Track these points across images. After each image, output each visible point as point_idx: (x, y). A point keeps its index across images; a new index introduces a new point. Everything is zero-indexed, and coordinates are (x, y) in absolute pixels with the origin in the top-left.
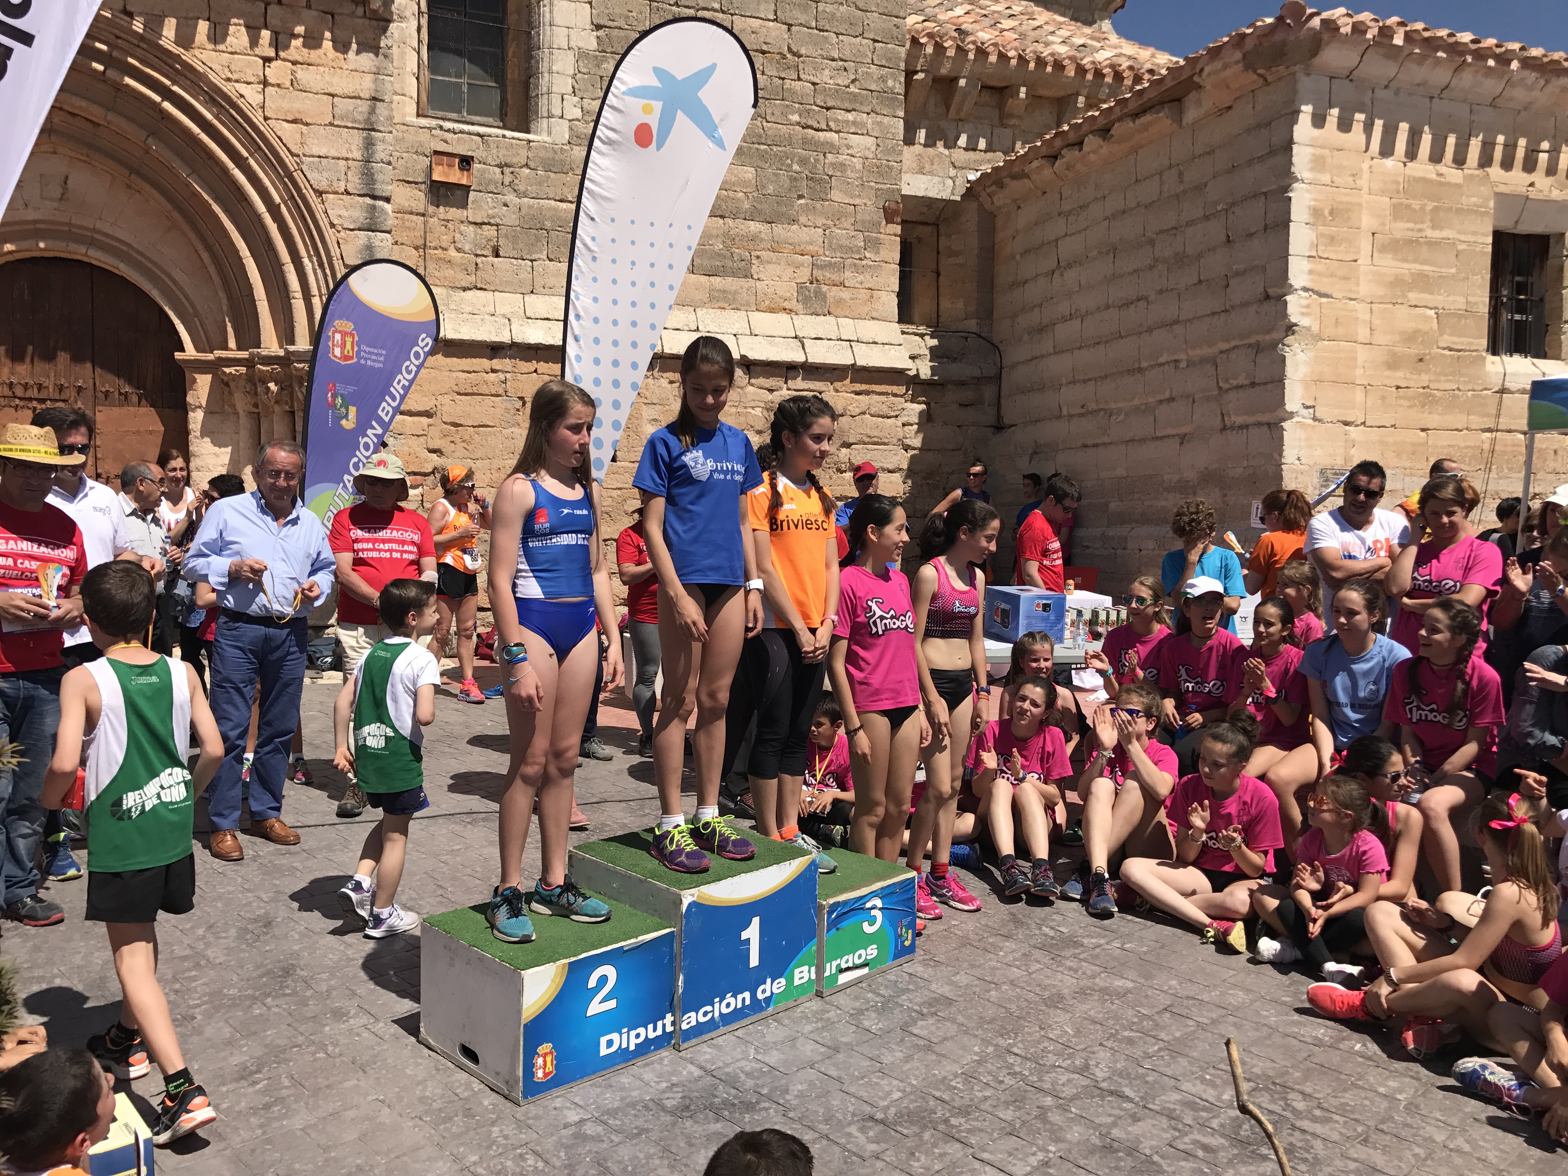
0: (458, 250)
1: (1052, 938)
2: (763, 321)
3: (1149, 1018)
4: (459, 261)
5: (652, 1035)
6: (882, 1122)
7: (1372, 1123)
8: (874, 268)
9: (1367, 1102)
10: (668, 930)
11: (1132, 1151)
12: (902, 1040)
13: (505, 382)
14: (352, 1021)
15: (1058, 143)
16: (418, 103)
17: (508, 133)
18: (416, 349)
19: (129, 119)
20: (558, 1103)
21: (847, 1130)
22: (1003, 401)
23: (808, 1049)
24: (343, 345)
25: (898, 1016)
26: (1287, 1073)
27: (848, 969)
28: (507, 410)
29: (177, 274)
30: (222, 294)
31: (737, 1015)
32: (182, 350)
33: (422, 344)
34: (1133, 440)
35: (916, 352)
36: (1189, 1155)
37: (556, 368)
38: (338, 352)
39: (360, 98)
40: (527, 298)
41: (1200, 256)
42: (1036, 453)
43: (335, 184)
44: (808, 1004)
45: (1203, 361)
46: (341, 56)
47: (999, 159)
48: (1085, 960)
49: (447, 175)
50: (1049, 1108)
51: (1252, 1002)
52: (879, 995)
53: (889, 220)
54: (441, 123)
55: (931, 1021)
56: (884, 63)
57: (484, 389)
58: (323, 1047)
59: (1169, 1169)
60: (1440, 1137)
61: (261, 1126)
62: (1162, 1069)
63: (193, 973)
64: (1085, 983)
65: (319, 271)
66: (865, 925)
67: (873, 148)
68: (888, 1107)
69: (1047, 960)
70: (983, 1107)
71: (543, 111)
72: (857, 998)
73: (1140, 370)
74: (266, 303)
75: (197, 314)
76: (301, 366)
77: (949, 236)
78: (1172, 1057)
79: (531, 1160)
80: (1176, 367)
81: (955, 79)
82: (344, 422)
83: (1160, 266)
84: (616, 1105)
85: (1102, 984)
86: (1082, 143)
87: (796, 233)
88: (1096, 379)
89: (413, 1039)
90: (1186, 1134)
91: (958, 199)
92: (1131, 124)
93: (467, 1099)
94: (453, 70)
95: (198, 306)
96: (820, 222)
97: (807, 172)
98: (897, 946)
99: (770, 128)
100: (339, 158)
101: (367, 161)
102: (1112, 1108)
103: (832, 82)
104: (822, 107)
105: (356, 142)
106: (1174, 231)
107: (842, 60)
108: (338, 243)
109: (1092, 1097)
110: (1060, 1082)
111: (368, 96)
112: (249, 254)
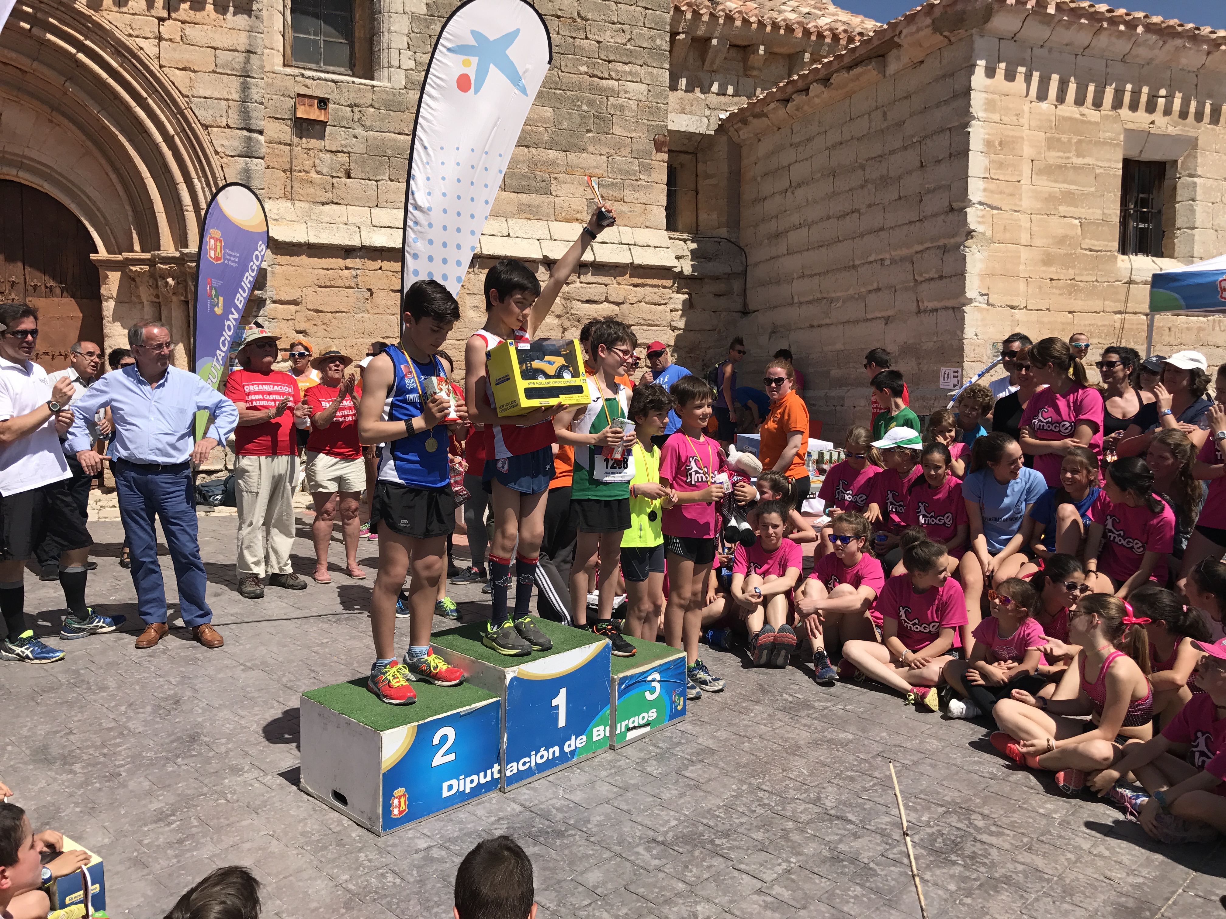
0: (318, 173)
1: (792, 702)
2: (560, 229)
3: (866, 761)
4: (318, 181)
5: (482, 781)
6: (662, 843)
7: (1034, 836)
8: (648, 187)
9: (1031, 821)
10: (494, 700)
11: (854, 860)
12: (677, 781)
13: (356, 277)
14: (246, 775)
15: (790, 89)
16: (284, 56)
17: (357, 80)
19: (51, 67)
20: (410, 834)
21: (636, 850)
22: (748, 293)
23: (604, 789)
25: (673, 763)
26: (970, 799)
27: (634, 728)
28: (358, 299)
29: (91, 192)
30: (128, 208)
31: (549, 764)
32: (97, 252)
34: (848, 322)
35: (680, 253)
36: (897, 862)
37: (398, 266)
39: (237, 51)
40: (373, 210)
41: (900, 178)
42: (774, 332)
43: (218, 120)
44: (603, 756)
45: (903, 259)
46: (221, 17)
47: (744, 102)
48: (816, 719)
49: (308, 113)
50: (791, 830)
51: (944, 748)
52: (658, 747)
53: (659, 150)
54: (303, 71)
55: (699, 766)
56: (653, 26)
57: (339, 283)
58: (223, 795)
59: (883, 873)
60: (1085, 844)
61: (176, 856)
62: (876, 799)
63: (118, 741)
64: (816, 736)
65: (206, 189)
66: (648, 694)
67: (645, 93)
68: (667, 832)
69: (786, 719)
70: (739, 830)
71: (384, 62)
72: (641, 750)
73: (854, 267)
74: (164, 215)
75: (107, 224)
76: (190, 264)
77: (705, 162)
78: (884, 790)
79: (390, 878)
80: (882, 265)
81: (709, 39)
83: (870, 186)
84: (456, 834)
85: (829, 736)
86: (808, 89)
87: (586, 160)
88: (820, 274)
89: (295, 788)
90: (895, 847)
91: (712, 133)
92: (846, 75)
93: (339, 833)
94: (311, 30)
95: (109, 217)
96: (604, 150)
97: (593, 112)
98: (671, 710)
99: (564, 77)
100: (221, 99)
101: (244, 102)
102: (838, 829)
103: (612, 41)
104: (605, 60)
105: (235, 86)
106: (880, 159)
107: (620, 23)
108: (222, 167)
109: (823, 821)
110: (799, 811)
111: (243, 50)
112: (149, 175)
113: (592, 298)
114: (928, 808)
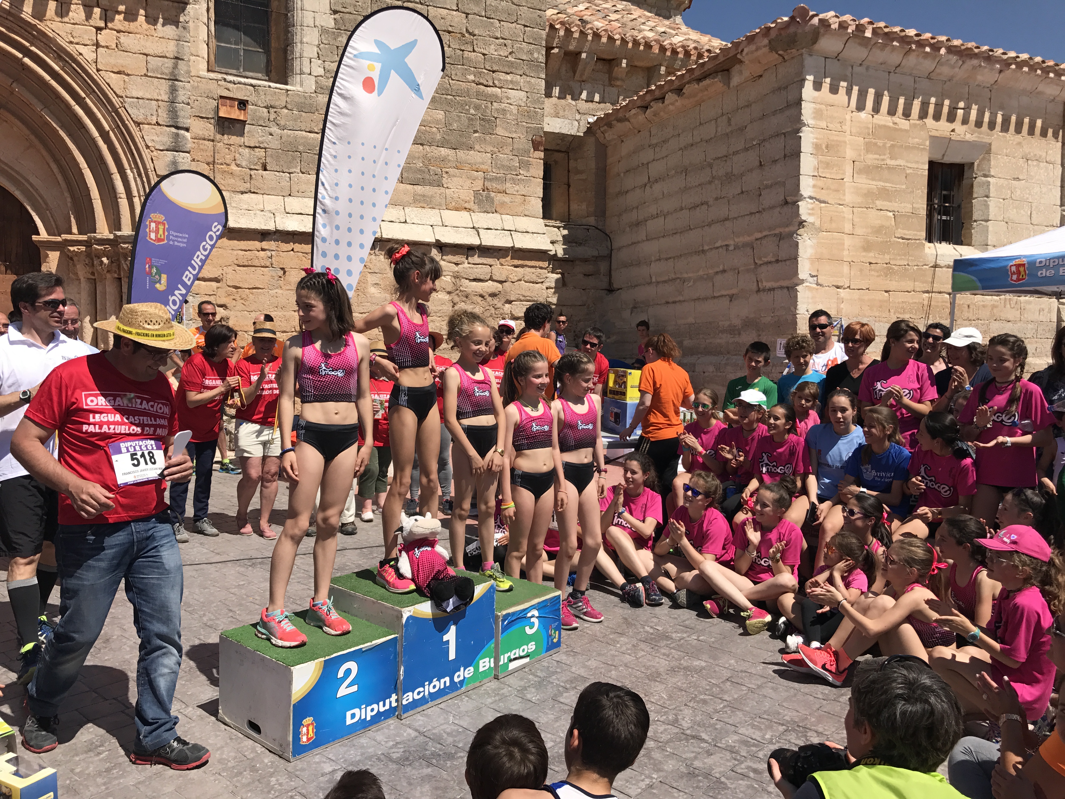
0: (238, 165)
1: (652, 634)
2: (451, 216)
3: (717, 686)
4: (238, 173)
5: (382, 709)
8: (526, 181)
10: (393, 636)
11: (707, 775)
12: (553, 706)
13: (271, 257)
15: (648, 98)
16: (208, 62)
17: (273, 85)
18: (210, 233)
20: (317, 759)
22: (613, 273)
24: (157, 232)
25: (550, 691)
26: (807, 718)
28: (272, 277)
29: (34, 180)
30: (67, 194)
31: (441, 693)
32: (38, 234)
33: (214, 230)
34: (699, 299)
35: (555, 238)
36: (744, 776)
37: (308, 248)
38: (153, 236)
39: (166, 57)
40: (286, 199)
41: (742, 175)
42: (635, 308)
43: (149, 117)
44: (489, 684)
45: (745, 245)
46: (152, 27)
47: (609, 108)
48: (674, 648)
49: (229, 113)
50: (652, 749)
52: (537, 676)
53: (536, 149)
54: (225, 76)
55: (572, 692)
56: (531, 41)
57: (256, 263)
59: (732, 786)
62: (726, 720)
64: (674, 663)
65: (138, 179)
66: (527, 628)
67: (525, 99)
69: (648, 649)
71: (297, 69)
72: (522, 679)
73: (703, 251)
74: (99, 201)
75: (48, 209)
76: (126, 246)
77: (576, 160)
78: (732, 712)
80: (727, 250)
81: (579, 53)
82: (158, 286)
83: (716, 182)
84: (358, 758)
85: (685, 664)
86: (664, 98)
87: (473, 156)
88: (674, 258)
89: (213, 718)
90: (742, 763)
91: (582, 134)
92: (696, 86)
93: (253, 759)
94: (233, 40)
95: (49, 203)
96: (489, 149)
97: (480, 115)
98: (548, 642)
99: (455, 84)
100: (151, 100)
101: (172, 102)
102: (694, 747)
103: (496, 53)
104: (489, 71)
105: (164, 88)
106: (725, 158)
107: (503, 39)
108: (152, 159)
109: (681, 740)
110: (659, 731)
111: (172, 56)
112: (86, 166)
113: (478, 276)
114: (770, 727)
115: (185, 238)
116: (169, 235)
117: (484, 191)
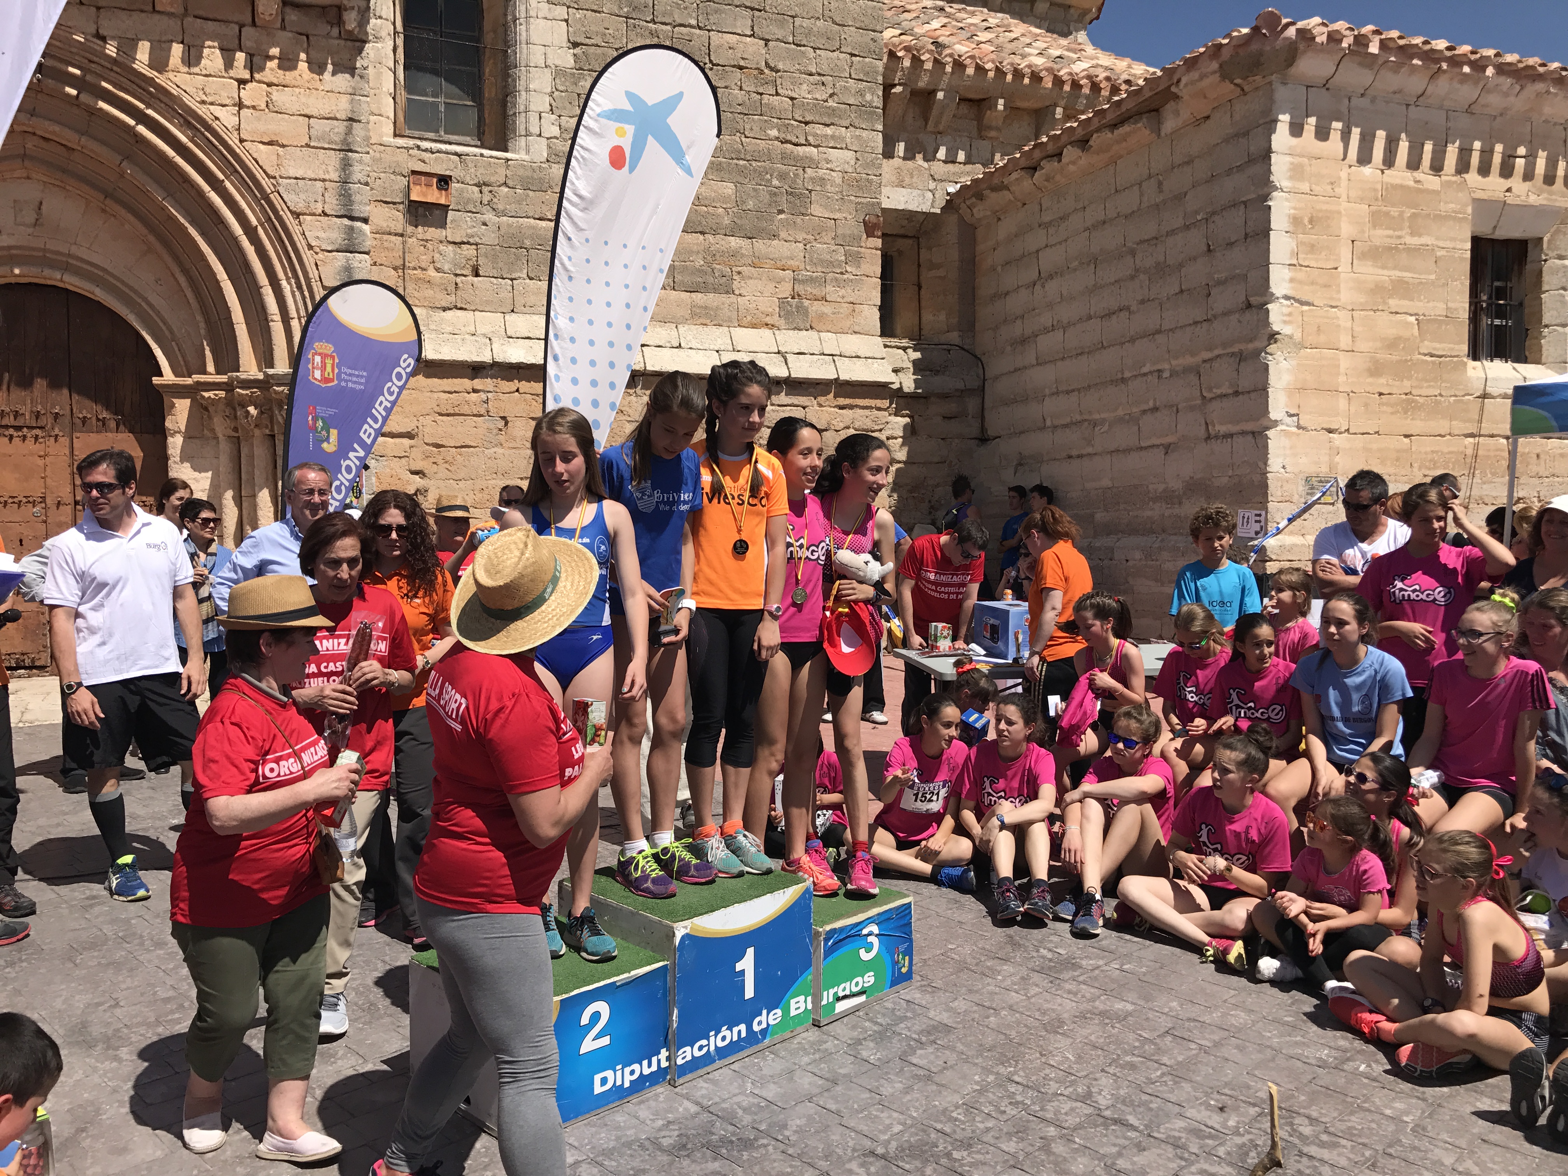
0: (438, 270)
1: (1050, 960)
2: (745, 336)
3: (1151, 1041)
4: (438, 281)
5: (646, 1071)
6: (883, 1157)
7: (1379, 1148)
8: (856, 282)
9: (1374, 1126)
10: (660, 965)
12: (902, 1070)
13: (486, 402)
14: (340, 1063)
15: (1037, 154)
16: (395, 123)
17: (487, 152)
18: (398, 369)
19: (103, 143)
21: (848, 1166)
22: (986, 413)
23: (806, 1082)
24: (323, 368)
25: (897, 1046)
26: (1292, 1096)
27: (845, 997)
28: (489, 430)
29: (153, 298)
30: (199, 318)
31: (733, 1048)
32: (161, 374)
33: (403, 365)
34: (1117, 451)
35: (899, 365)
37: (537, 387)
38: (318, 374)
39: (336, 119)
40: (507, 317)
41: (1181, 265)
42: (1020, 464)
43: (312, 205)
44: (805, 1035)
45: (1187, 370)
46: (316, 77)
47: (978, 171)
48: (1084, 983)
49: (425, 195)
50: (1053, 1139)
51: (1254, 1023)
52: (876, 1023)
53: (870, 234)
54: (419, 142)
55: (930, 1049)
56: (861, 77)
57: (465, 409)
60: (1449, 1160)
62: (1166, 1096)
63: (177, 1016)
64: (1085, 1006)
65: (297, 294)
66: (862, 952)
67: (853, 162)
68: (888, 1142)
69: (1045, 983)
70: (985, 1139)
71: (521, 128)
72: (854, 1027)
73: (1123, 380)
74: (244, 326)
75: (174, 338)
76: (280, 389)
77: (930, 249)
78: (1176, 1083)
80: (1159, 377)
81: (933, 93)
82: (325, 445)
83: (1142, 276)
84: (612, 1144)
85: (1102, 1007)
86: (1061, 154)
87: (777, 248)
88: (1079, 390)
90: (1192, 1163)
91: (938, 211)
92: (1109, 135)
94: (429, 90)
95: (175, 330)
96: (801, 236)
97: (786, 187)
98: (893, 972)
99: (749, 144)
100: (315, 180)
101: (345, 182)
102: (1117, 1137)
103: (810, 96)
104: (800, 122)
105: (333, 163)
106: (1155, 241)
107: (819, 74)
108: (316, 265)
109: (1096, 1126)
110: (1063, 1111)
111: (344, 117)
112: (226, 277)
114: (1237, 1109)
115: (362, 377)
116: (339, 374)
117: (793, 298)
